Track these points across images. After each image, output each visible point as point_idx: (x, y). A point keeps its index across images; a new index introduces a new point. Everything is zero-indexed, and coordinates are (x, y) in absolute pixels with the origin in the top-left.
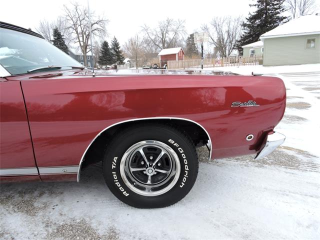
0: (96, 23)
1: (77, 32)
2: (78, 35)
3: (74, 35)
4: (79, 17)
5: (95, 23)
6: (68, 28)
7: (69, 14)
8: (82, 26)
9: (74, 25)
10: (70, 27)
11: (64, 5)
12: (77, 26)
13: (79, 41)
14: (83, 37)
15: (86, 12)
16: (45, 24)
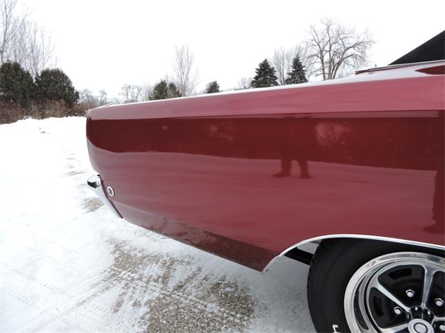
0: (353, 47)
1: (322, 60)
2: (323, 66)
3: (318, 65)
4: (329, 41)
5: (350, 48)
6: (312, 56)
7: (316, 38)
8: (331, 52)
9: (321, 51)
10: (315, 55)
11: (311, 26)
12: (324, 52)
13: (324, 73)
14: (330, 67)
15: (340, 32)
16: (280, 53)
